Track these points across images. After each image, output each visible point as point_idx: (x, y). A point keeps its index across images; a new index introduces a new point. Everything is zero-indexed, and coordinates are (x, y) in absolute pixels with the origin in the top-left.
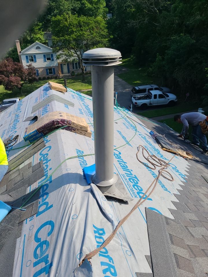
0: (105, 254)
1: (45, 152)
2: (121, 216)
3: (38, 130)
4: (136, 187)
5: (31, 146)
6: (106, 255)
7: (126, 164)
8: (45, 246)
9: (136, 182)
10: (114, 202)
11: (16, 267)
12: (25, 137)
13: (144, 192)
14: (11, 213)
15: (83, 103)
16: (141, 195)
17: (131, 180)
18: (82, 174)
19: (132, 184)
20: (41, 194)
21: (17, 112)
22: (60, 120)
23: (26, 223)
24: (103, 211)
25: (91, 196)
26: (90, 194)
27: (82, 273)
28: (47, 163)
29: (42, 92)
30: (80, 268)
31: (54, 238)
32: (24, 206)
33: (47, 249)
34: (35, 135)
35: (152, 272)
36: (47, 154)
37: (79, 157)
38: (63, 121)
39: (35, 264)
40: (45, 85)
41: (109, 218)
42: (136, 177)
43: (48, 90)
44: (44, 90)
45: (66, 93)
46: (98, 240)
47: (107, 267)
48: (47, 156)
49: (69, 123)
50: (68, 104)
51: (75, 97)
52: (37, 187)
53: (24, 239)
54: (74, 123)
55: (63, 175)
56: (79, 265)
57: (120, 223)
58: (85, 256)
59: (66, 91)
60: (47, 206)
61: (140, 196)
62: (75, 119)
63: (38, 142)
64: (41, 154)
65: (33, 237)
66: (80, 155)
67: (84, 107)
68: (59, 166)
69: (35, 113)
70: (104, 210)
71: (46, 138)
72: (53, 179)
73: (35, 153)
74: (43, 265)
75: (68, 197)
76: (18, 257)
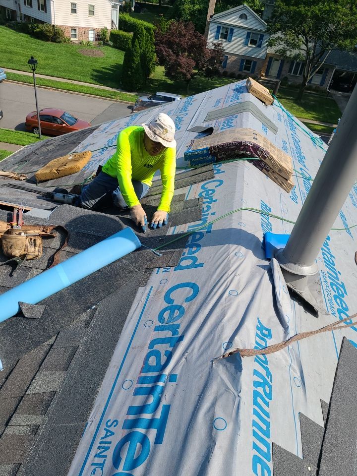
0: (264, 363)
1: (211, 186)
2: (301, 327)
3: (211, 148)
4: (338, 300)
5: (190, 171)
6: (265, 365)
7: (333, 259)
8: (177, 313)
9: (341, 293)
10: (296, 303)
11: (130, 321)
12: (187, 154)
13: (350, 313)
14: (139, 252)
15: (292, 135)
16: (344, 316)
17: (334, 287)
18: (261, 240)
19: (333, 293)
20: (190, 243)
21: (180, 113)
22: (251, 144)
23: (157, 273)
24: (278, 306)
25: (266, 276)
26: (266, 272)
27: (225, 368)
28: (210, 202)
29: (231, 93)
30: (225, 361)
31: (194, 308)
32: (159, 249)
33: (179, 317)
34: (202, 155)
35: (323, 427)
36: (213, 191)
37: (262, 213)
38: (256, 148)
39: (157, 329)
40: (239, 82)
41: (284, 321)
42: (343, 286)
43: (242, 92)
44: (235, 90)
45: (269, 107)
46: (259, 340)
47: (262, 381)
48: (211, 194)
49: (264, 154)
50: (268, 125)
51: (282, 118)
52: (185, 231)
53: (150, 292)
54: (272, 158)
55: (231, 229)
56: (223, 357)
57: (298, 337)
58: (235, 350)
59: (272, 104)
60: (194, 262)
61: (340, 317)
62: (276, 152)
63: (204, 169)
64: (202, 187)
65: (163, 294)
66: (265, 212)
67: (292, 141)
68: (228, 214)
69: (210, 122)
70: (280, 305)
71: (219, 167)
72: (213, 229)
73: (195, 183)
74: (169, 334)
75: (232, 262)
76: (135, 310)
